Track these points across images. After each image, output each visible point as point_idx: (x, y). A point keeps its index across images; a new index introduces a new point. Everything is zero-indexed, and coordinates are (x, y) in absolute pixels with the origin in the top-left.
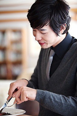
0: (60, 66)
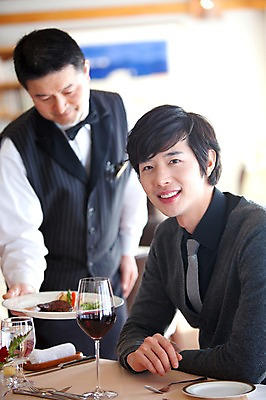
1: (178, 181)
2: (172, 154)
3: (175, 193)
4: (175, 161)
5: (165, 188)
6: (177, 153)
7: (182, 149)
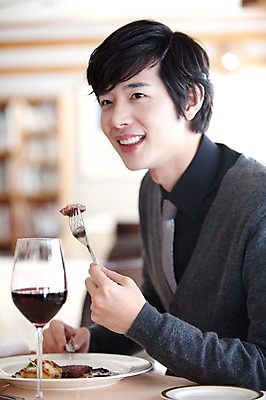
0: (198, 246)
1: (140, 122)
2: (134, 86)
3: (138, 139)
4: (138, 96)
5: (123, 131)
6: (141, 85)
7: (149, 80)
